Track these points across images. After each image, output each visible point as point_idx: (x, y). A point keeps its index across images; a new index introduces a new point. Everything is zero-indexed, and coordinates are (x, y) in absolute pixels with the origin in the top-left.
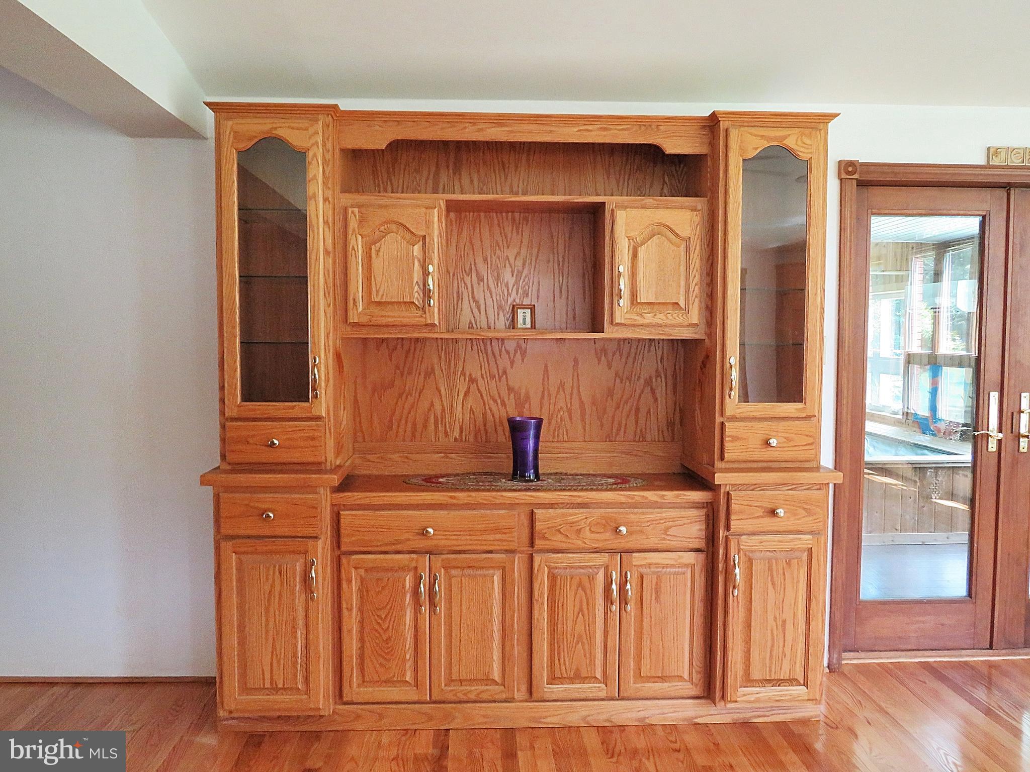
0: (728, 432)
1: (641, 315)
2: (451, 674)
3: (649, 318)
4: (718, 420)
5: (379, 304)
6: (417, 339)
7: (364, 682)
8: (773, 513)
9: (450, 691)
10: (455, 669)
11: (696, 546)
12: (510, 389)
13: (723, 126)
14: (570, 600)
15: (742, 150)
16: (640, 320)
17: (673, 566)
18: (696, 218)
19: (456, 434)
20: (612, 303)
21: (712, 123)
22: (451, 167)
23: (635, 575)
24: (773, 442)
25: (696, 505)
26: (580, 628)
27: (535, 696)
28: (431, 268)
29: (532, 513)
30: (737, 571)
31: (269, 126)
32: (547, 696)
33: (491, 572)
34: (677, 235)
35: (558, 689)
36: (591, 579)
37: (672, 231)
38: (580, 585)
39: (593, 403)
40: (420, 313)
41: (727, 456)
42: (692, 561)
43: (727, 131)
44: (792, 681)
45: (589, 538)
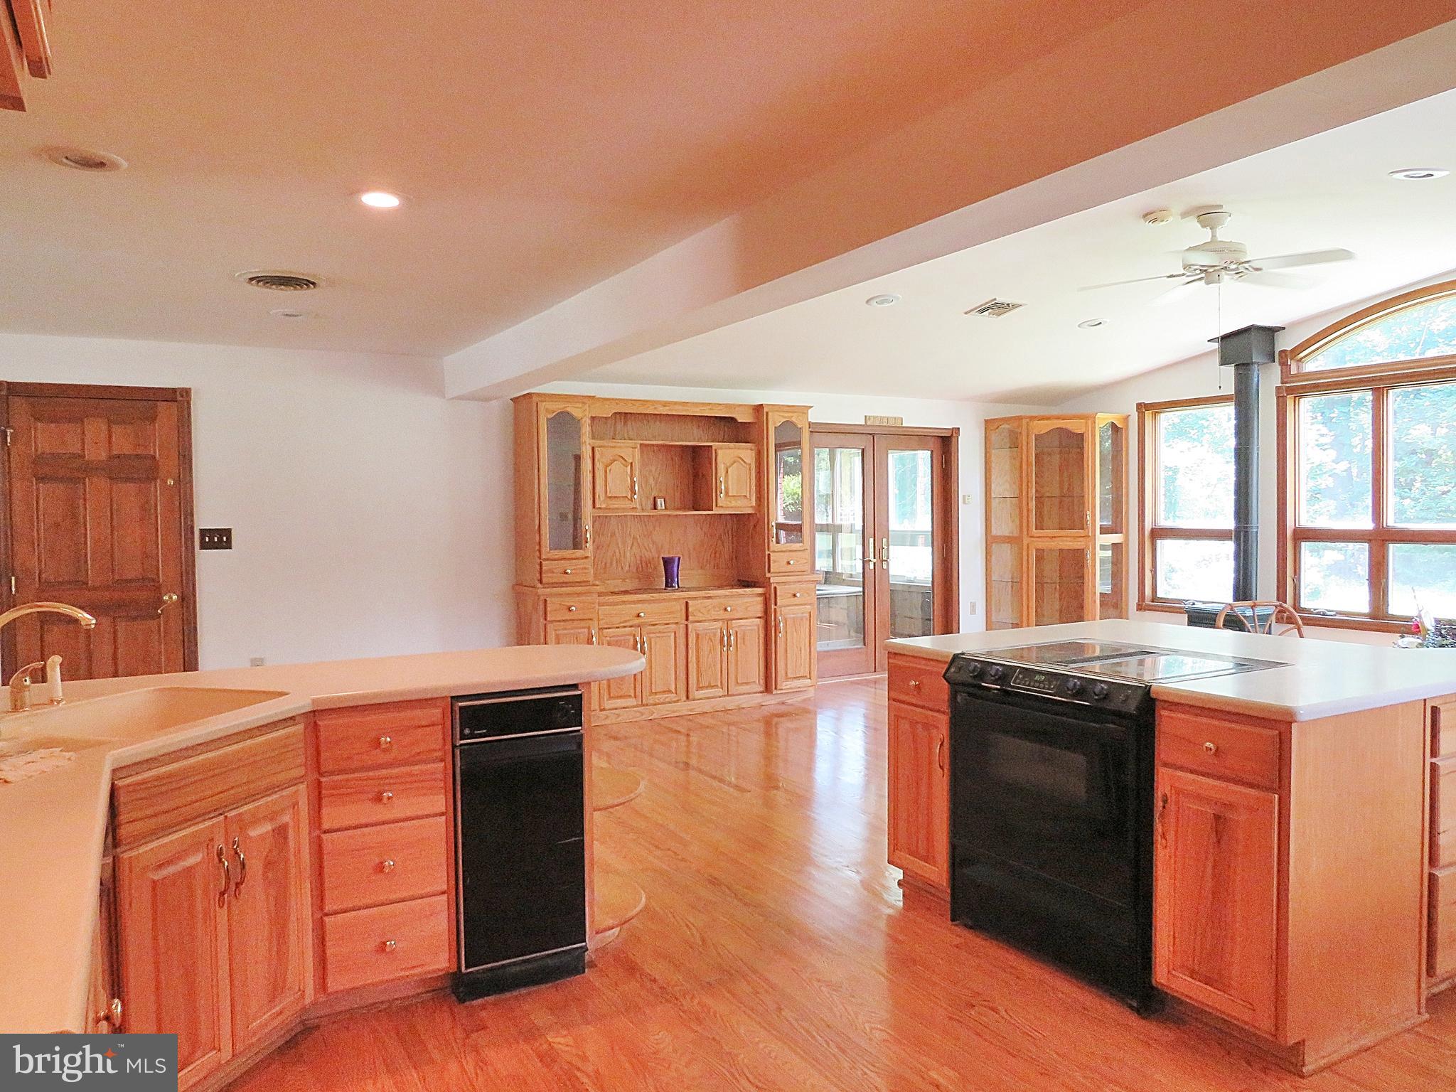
0: (772, 558)
1: (730, 502)
2: (651, 689)
3: (734, 503)
4: (767, 553)
5: (610, 497)
6: (606, 517)
7: (610, 698)
8: (795, 595)
9: (651, 700)
10: (653, 688)
11: (760, 615)
12: (654, 543)
13: (765, 410)
14: (705, 646)
15: (775, 423)
16: (730, 505)
17: (750, 626)
18: (753, 453)
19: (627, 568)
20: (716, 496)
21: (759, 409)
22: (622, 421)
23: (734, 632)
24: (792, 562)
25: (760, 595)
26: (710, 660)
27: (691, 697)
28: (635, 479)
29: (687, 603)
30: (781, 625)
31: (562, 406)
32: (696, 697)
33: (669, 634)
34: (745, 462)
35: (702, 693)
36: (715, 635)
37: (743, 460)
38: (710, 639)
39: (694, 549)
40: (630, 502)
41: (772, 570)
42: (759, 623)
43: (767, 413)
44: (804, 677)
45: (714, 614)
